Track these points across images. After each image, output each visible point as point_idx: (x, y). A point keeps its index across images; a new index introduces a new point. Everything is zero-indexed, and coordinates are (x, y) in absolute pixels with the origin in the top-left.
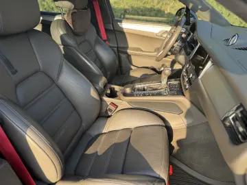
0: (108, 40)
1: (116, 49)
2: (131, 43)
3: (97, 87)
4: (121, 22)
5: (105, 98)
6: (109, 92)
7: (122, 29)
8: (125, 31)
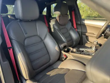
0: (77, 28)
1: (80, 33)
2: (89, 31)
3: (60, 46)
4: (84, 20)
5: (63, 52)
6: (66, 50)
7: (84, 23)
8: (86, 24)
